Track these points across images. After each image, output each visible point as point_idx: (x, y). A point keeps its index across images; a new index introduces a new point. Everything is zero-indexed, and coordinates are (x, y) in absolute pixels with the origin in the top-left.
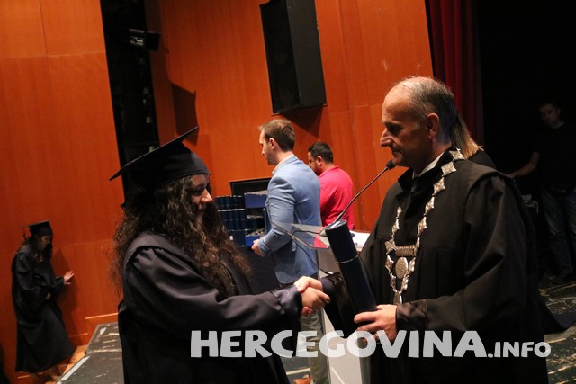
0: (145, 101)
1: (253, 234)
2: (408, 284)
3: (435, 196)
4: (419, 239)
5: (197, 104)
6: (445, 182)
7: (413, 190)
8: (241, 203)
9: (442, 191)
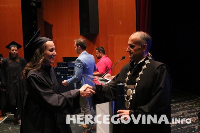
0: (34, 26)
1: (70, 76)
2: (132, 97)
3: (143, 70)
4: (137, 83)
5: (53, 28)
6: (146, 66)
7: (135, 67)
8: (66, 65)
9: (145, 69)
